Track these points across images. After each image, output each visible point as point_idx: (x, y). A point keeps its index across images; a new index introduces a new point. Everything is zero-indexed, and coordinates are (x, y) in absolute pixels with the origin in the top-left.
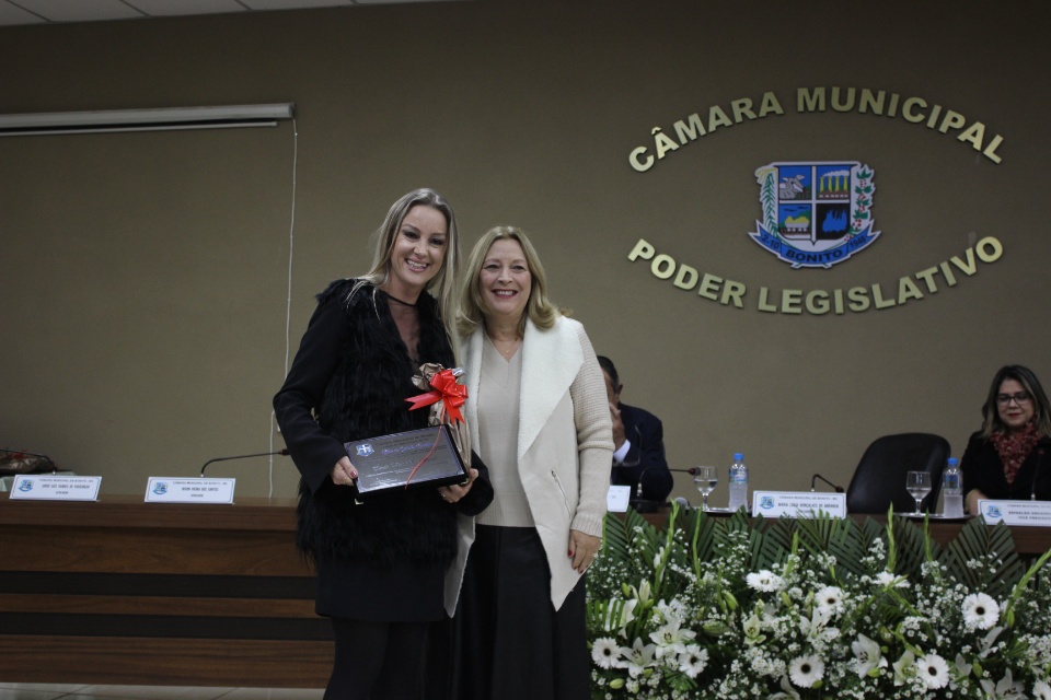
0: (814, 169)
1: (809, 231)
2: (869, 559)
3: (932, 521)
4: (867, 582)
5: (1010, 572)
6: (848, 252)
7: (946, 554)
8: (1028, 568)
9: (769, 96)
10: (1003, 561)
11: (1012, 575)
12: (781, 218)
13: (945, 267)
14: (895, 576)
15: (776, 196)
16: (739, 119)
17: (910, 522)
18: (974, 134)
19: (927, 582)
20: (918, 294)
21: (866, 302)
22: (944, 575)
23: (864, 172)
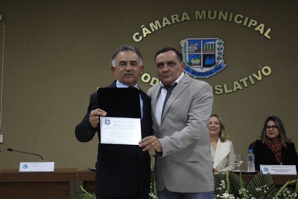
0: (202, 41)
1: (200, 64)
2: (219, 188)
3: (243, 173)
4: (219, 197)
5: (271, 192)
6: (215, 72)
7: (248, 186)
8: (278, 190)
9: (185, 13)
10: (269, 188)
11: (273, 193)
12: (190, 60)
13: (250, 77)
14: (229, 195)
15: (188, 51)
16: (174, 22)
17: (235, 174)
18: (261, 28)
19: (241, 196)
20: (241, 88)
21: (221, 91)
22: (248, 194)
23: (220, 42)
